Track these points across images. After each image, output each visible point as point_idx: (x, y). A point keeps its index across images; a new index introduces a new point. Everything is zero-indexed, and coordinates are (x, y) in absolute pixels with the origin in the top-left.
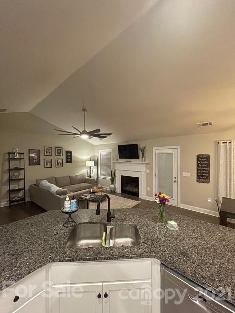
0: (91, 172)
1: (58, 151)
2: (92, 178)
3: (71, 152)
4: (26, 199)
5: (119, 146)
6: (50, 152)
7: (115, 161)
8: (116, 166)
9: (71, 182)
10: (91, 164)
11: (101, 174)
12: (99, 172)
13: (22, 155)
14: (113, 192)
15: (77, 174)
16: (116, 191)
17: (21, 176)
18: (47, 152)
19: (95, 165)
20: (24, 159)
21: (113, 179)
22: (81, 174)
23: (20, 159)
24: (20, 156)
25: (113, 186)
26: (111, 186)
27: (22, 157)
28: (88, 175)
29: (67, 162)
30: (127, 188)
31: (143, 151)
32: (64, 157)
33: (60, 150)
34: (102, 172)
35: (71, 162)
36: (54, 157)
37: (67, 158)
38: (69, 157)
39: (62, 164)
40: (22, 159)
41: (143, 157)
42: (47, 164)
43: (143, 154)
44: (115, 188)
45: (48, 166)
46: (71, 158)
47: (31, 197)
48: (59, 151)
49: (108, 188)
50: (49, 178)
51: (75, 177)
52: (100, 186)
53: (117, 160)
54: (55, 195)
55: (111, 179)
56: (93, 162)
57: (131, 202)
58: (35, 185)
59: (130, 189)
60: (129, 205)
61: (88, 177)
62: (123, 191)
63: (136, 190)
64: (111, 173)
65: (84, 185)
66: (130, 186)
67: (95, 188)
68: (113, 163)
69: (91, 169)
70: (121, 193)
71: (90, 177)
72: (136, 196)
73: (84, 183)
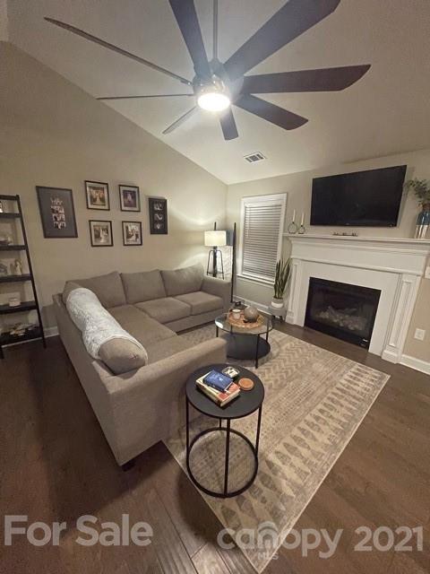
0: (218, 260)
1: (125, 196)
2: (219, 278)
3: (164, 203)
4: (45, 330)
5: (315, 181)
6: (102, 200)
7: (294, 231)
9: (166, 290)
10: (219, 238)
11: (244, 269)
12: (239, 261)
14: (278, 322)
15: (179, 268)
16: (288, 319)
18: (93, 200)
19: (228, 243)
20: (20, 217)
21: (281, 286)
22: (192, 268)
25: (278, 306)
26: (273, 304)
28: (211, 269)
29: (153, 231)
30: (325, 315)
32: (144, 216)
33: (133, 194)
34: (247, 263)
35: (164, 231)
36: (116, 216)
37: (153, 222)
38: (158, 210)
39: (140, 235)
40: (16, 216)
42: (98, 236)
44: (285, 311)
45: (102, 241)
46: (164, 222)
48: (130, 197)
49: (263, 309)
50: (104, 276)
51: (175, 273)
52: (251, 313)
53: (301, 230)
54: (94, 363)
55: (275, 286)
56: (225, 232)
57: (356, 374)
58: (61, 295)
59: (335, 321)
60: (355, 387)
61: (210, 277)
62: (309, 321)
63: (357, 326)
64: (278, 267)
65: (202, 298)
66: (333, 311)
67: (237, 316)
68: (283, 237)
69: (218, 254)
70: (302, 325)
71: (215, 275)
72: (357, 345)
73: (200, 293)
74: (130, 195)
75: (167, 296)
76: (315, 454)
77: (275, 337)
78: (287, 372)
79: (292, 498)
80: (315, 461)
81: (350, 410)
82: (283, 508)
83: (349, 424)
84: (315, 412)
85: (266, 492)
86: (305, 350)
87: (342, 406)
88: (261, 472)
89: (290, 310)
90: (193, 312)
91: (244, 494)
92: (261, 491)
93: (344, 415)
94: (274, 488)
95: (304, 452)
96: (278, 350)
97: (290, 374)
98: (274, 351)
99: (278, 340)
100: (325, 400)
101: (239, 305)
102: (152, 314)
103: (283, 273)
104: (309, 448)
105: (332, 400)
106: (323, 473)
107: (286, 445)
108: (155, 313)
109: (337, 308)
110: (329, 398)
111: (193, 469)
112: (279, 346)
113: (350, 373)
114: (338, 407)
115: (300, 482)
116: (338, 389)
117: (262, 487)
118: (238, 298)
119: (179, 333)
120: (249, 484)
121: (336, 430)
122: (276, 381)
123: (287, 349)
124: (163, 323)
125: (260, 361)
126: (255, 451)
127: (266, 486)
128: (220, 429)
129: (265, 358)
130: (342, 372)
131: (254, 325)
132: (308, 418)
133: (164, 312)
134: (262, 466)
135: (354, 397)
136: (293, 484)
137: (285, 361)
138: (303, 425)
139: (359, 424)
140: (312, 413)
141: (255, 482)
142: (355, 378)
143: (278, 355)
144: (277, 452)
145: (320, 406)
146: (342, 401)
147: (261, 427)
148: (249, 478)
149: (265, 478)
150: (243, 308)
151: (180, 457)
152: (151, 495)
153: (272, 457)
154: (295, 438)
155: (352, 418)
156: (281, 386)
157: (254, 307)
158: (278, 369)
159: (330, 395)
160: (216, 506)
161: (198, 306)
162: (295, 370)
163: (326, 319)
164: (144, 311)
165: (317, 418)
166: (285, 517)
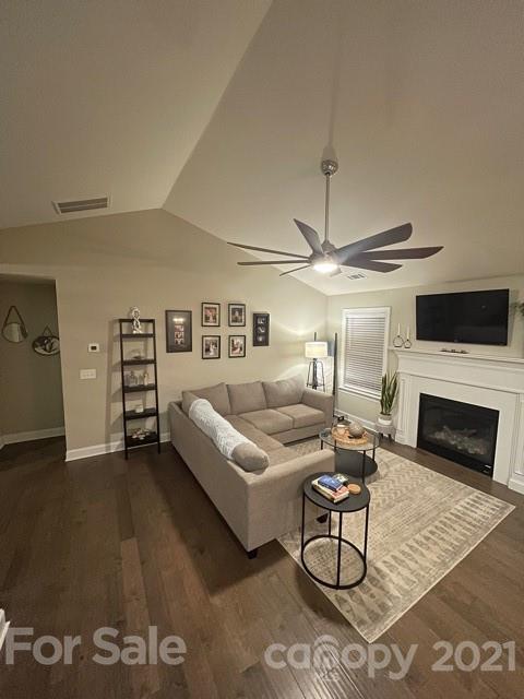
0: (319, 371)
1: (234, 313)
2: (319, 391)
3: (267, 317)
4: (162, 435)
5: (419, 297)
6: (215, 318)
7: (399, 345)
8: (401, 362)
9: (267, 401)
10: (319, 350)
11: (347, 380)
12: (341, 372)
13: (151, 325)
14: (386, 441)
16: (398, 438)
17: (149, 381)
18: (207, 319)
19: (329, 354)
20: (153, 336)
21: (388, 401)
23: (146, 336)
24: (146, 329)
25: (385, 423)
26: (380, 421)
27: (151, 332)
28: (311, 381)
29: (256, 343)
30: (440, 436)
32: (248, 331)
33: (240, 311)
34: (350, 375)
35: (266, 343)
36: (224, 331)
37: (256, 334)
38: (261, 324)
39: (244, 349)
40: (150, 336)
42: (208, 350)
44: (393, 429)
45: (212, 354)
46: (266, 335)
47: (171, 430)
48: (237, 314)
49: (369, 425)
50: (213, 388)
51: (276, 385)
52: (356, 429)
53: (407, 344)
54: (229, 462)
55: (382, 401)
56: (326, 344)
57: (475, 501)
58: (180, 405)
59: (453, 443)
60: (472, 514)
61: (310, 389)
62: (423, 441)
63: (478, 450)
64: (384, 380)
65: (303, 412)
66: (450, 432)
67: (341, 432)
68: (389, 350)
69: (318, 365)
70: (415, 446)
71: (315, 386)
72: (478, 470)
73: (301, 406)
74: (237, 312)
75: (268, 408)
76: (422, 568)
77: (382, 456)
78: (396, 493)
79: (398, 597)
80: (422, 573)
81: (464, 535)
82: (390, 604)
83: (460, 547)
84: (425, 532)
85: (374, 590)
86: (417, 473)
87: (455, 530)
88: (369, 575)
89: (399, 428)
90: (296, 425)
91: (354, 589)
92: (370, 590)
93: (457, 539)
94: (382, 588)
95: (412, 565)
96: (386, 470)
97: (399, 495)
98: (381, 470)
99: (386, 460)
100: (437, 523)
101: (341, 420)
102: (258, 425)
103: (389, 388)
104: (417, 562)
105: (445, 524)
106: (430, 584)
107: (394, 557)
108: (260, 424)
109: (453, 428)
110: (441, 522)
111: (307, 565)
112: (388, 467)
113: (467, 500)
114: (451, 531)
115: (407, 587)
116: (452, 514)
117: (370, 586)
118: (340, 412)
119: (286, 445)
120: (358, 583)
121: (446, 551)
122: (384, 501)
123: (396, 470)
124: (269, 435)
125: (366, 480)
126: (364, 558)
127: (375, 586)
128: (330, 536)
129: (372, 476)
130: (459, 497)
131: (359, 441)
132: (417, 537)
133: (269, 424)
134: (370, 570)
135: (470, 523)
136: (400, 588)
137: (393, 481)
138: (411, 542)
139: (472, 548)
140: (422, 533)
141: (364, 582)
142: (472, 505)
143: (386, 475)
144: (385, 562)
145: (430, 528)
146: (455, 526)
147: (368, 540)
148: (358, 578)
149: (372, 580)
150: (347, 423)
151: (296, 554)
152: (274, 579)
153: (379, 565)
154: (403, 553)
155: (465, 542)
156: (390, 506)
157: (359, 423)
158: (386, 489)
159: (442, 519)
160: (331, 595)
161: (300, 419)
162: (405, 492)
163: (441, 440)
164: (250, 422)
165: (427, 539)
166: (392, 611)
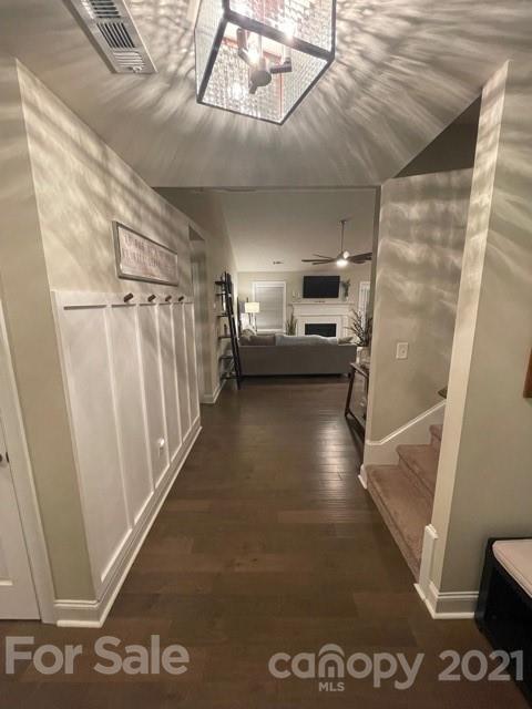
5: (305, 278)
31: (346, 286)
41: (346, 294)
43: (347, 290)
68: (287, 305)
